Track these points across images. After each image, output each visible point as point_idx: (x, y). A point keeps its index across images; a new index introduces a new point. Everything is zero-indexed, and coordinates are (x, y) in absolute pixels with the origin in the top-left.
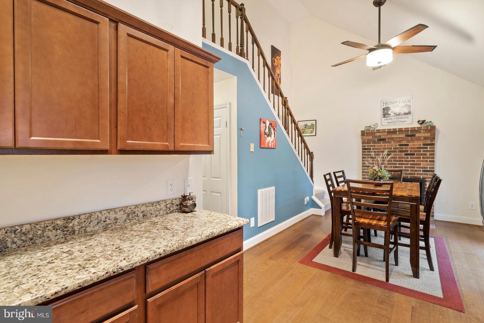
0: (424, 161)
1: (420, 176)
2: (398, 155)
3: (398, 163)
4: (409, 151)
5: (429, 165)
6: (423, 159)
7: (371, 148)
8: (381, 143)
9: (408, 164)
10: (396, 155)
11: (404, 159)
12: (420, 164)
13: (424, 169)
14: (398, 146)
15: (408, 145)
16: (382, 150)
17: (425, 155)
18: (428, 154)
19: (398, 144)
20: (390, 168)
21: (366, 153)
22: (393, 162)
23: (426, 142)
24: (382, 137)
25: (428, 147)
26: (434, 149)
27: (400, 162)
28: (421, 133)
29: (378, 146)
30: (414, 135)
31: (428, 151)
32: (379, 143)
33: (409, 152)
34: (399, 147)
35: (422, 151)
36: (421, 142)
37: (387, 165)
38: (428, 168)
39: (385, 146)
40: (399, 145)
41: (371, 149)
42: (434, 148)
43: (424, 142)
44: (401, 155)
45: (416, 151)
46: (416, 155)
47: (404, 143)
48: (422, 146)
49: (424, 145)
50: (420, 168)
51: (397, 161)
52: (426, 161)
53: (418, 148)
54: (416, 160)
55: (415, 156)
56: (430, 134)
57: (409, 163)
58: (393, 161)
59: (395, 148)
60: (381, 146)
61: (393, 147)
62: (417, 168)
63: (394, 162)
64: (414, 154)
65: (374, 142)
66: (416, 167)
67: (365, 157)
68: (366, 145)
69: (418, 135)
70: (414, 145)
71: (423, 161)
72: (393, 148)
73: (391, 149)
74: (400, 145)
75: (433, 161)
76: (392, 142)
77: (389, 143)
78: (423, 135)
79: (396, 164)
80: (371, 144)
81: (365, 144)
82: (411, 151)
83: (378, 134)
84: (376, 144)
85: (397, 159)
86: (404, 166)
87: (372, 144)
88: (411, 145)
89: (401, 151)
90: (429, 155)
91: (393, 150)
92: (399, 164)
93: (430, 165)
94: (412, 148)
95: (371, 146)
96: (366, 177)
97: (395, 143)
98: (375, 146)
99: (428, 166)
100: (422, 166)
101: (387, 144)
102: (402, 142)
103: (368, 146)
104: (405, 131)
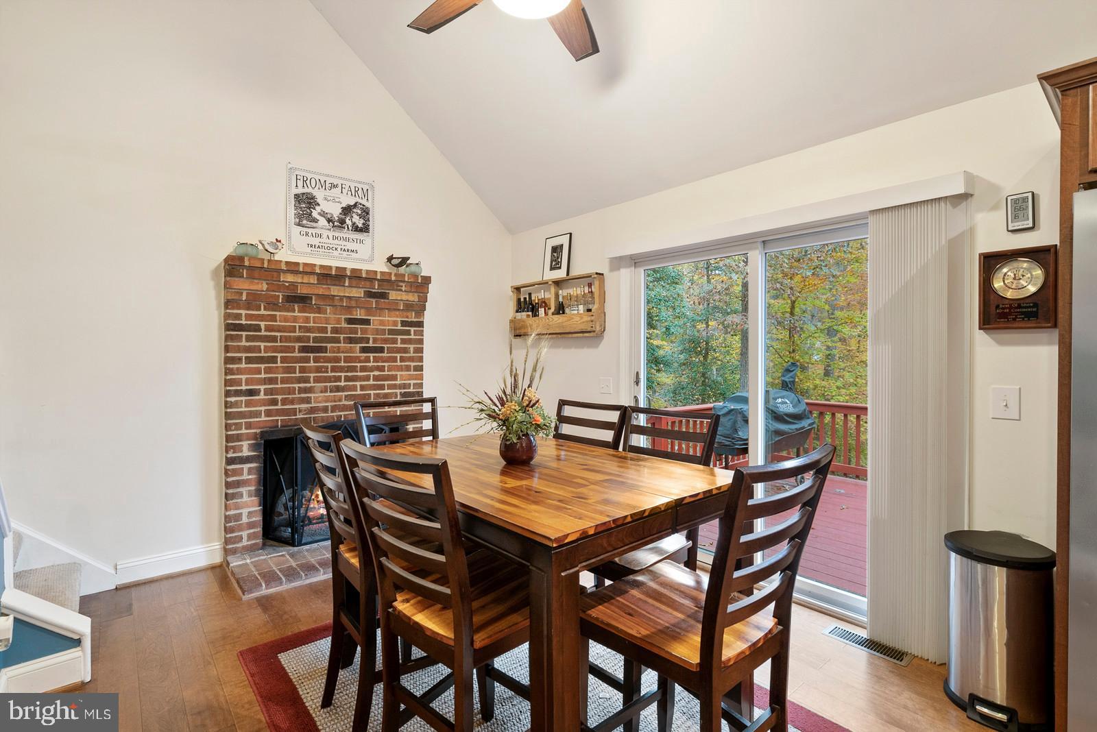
0: (404, 367)
1: (396, 411)
2: (343, 352)
3: (343, 374)
4: (371, 341)
5: (413, 379)
6: (400, 362)
7: (263, 324)
8: (294, 311)
9: (367, 378)
10: (339, 353)
11: (359, 365)
12: (394, 378)
13: (403, 391)
14: (344, 325)
15: (367, 322)
16: (297, 334)
17: (406, 350)
18: (412, 350)
19: (343, 317)
20: (321, 392)
21: (244, 343)
22: (330, 374)
23: (407, 317)
24: (302, 291)
25: (412, 329)
26: (423, 336)
27: (349, 374)
28: (401, 290)
29: (286, 319)
30: (383, 296)
31: (410, 341)
32: (288, 311)
33: (371, 344)
34: (346, 326)
35: (399, 341)
36: (397, 317)
37: (312, 385)
38: (412, 387)
39: (307, 320)
40: (345, 319)
41: (260, 330)
42: (421, 333)
43: (403, 317)
44: (351, 350)
45: (386, 341)
46: (386, 351)
47: (359, 314)
48: (399, 327)
49: (404, 323)
50: (394, 387)
51: (341, 369)
52: (408, 368)
53: (391, 332)
54: (386, 364)
55: (385, 355)
56: (418, 296)
57: (372, 374)
58: (331, 372)
59: (335, 330)
60: (295, 319)
61: (329, 327)
62: (390, 387)
63: (333, 374)
64: (381, 350)
65: (272, 305)
66: (388, 385)
67: (240, 359)
68: (243, 312)
69: (393, 295)
70: (382, 323)
71: (400, 369)
72: (329, 330)
73: (324, 330)
74: (350, 321)
75: (420, 368)
76: (328, 311)
77: (320, 313)
78: (405, 297)
79: (338, 379)
80: (260, 310)
81: (239, 309)
82: (375, 340)
83: (290, 278)
84: (278, 313)
85: (342, 364)
86: (358, 384)
87: (263, 312)
88: (376, 323)
89: (351, 340)
90: (414, 353)
91: (329, 335)
92: (347, 379)
93: (416, 379)
94: (377, 332)
95: (262, 318)
96: (244, 431)
97: (336, 314)
98: (273, 318)
99: (412, 382)
100: (398, 382)
101: (312, 315)
102: (355, 313)
103: (248, 317)
104: (366, 279)
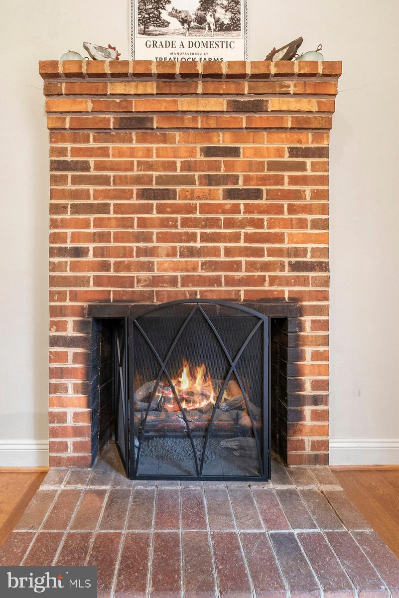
0: (294, 222)
1: (283, 291)
2: (199, 198)
3: (199, 231)
4: (241, 181)
5: (312, 242)
6: (289, 213)
7: (92, 161)
8: (131, 141)
9: (236, 238)
10: (192, 198)
11: (222, 217)
12: (279, 238)
13: (294, 260)
14: (200, 157)
15: (234, 152)
16: (135, 173)
17: (298, 195)
18: (308, 194)
19: (199, 146)
20: (168, 256)
21: (70, 186)
22: (180, 230)
23: (300, 142)
24: (138, 106)
25: (309, 161)
26: (327, 170)
27: (209, 231)
28: (287, 94)
29: (120, 153)
30: (257, 107)
31: (305, 180)
32: (123, 141)
33: (241, 185)
34: (203, 159)
35: (286, 180)
36: (282, 142)
37: (155, 244)
38: (309, 255)
39: (148, 153)
40: (202, 149)
41: (88, 169)
42: (325, 167)
43: (292, 142)
44: (210, 195)
45: (264, 180)
46: (264, 196)
47: (223, 140)
48: (286, 158)
49: (294, 152)
50: (279, 252)
51: (196, 223)
52: (302, 224)
53: (273, 166)
54: (265, 217)
55: (263, 202)
56: (318, 102)
57: (242, 231)
58: (182, 226)
59: (187, 166)
60: (132, 152)
61: (179, 161)
62: (272, 252)
63: (185, 230)
64: (257, 194)
65: (103, 132)
66: (268, 250)
67: (65, 207)
68: (69, 146)
69: (274, 103)
70: (258, 152)
71: (289, 224)
72: (179, 165)
73: (172, 166)
74: (209, 152)
75: (325, 225)
76: (177, 138)
77: (165, 142)
78: (293, 104)
79: (192, 237)
80: (88, 142)
81: (65, 142)
82: (247, 180)
83: (119, 88)
84: (110, 145)
85: (198, 215)
86: (222, 245)
87: (92, 144)
88: (248, 152)
89: (210, 180)
90: (312, 199)
91: (178, 172)
92: (205, 238)
93: (315, 242)
94: (250, 166)
95: (90, 152)
96: (68, 303)
97: (188, 142)
98: (104, 152)
99: (309, 246)
100: (285, 246)
101: (155, 146)
102: (216, 139)
103: (76, 152)
104: (229, 76)
